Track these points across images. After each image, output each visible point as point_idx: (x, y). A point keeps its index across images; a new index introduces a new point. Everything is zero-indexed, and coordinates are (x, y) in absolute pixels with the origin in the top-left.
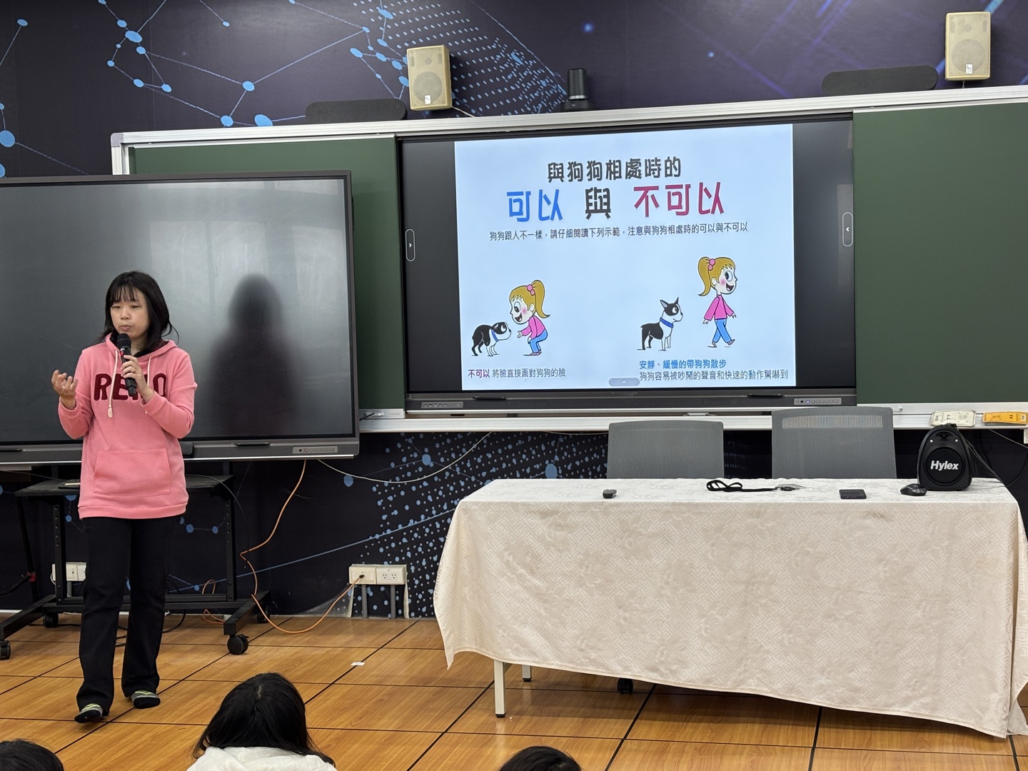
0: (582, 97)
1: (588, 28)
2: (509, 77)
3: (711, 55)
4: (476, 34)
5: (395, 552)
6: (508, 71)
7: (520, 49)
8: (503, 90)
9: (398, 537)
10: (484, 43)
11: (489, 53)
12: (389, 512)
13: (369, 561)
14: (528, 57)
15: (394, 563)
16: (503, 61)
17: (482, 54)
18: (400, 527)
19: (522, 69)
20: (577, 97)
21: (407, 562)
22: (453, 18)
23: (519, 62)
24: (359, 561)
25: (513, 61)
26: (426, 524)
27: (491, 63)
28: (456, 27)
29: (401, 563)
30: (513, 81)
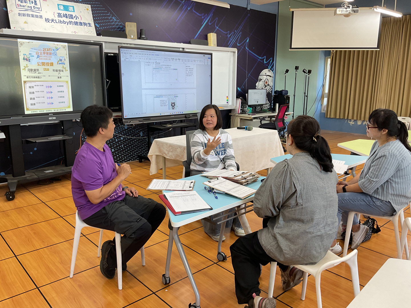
1: (131, 14)
4: (104, 10)
7: (115, 16)
10: (106, 13)
11: (107, 16)
14: (117, 19)
16: (111, 19)
19: (116, 22)
25: (114, 20)
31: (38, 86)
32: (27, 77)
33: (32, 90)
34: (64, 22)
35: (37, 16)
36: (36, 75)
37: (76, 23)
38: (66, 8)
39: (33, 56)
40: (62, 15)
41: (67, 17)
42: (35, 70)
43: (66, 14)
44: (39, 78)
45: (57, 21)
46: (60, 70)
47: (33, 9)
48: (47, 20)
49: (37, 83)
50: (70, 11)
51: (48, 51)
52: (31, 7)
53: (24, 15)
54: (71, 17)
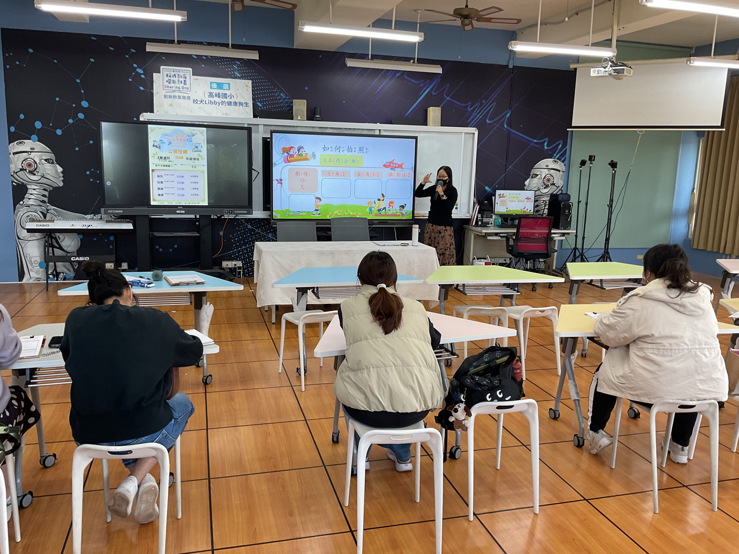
4: (269, 86)
5: (237, 257)
6: (280, 99)
7: (284, 92)
9: (239, 252)
10: (272, 89)
11: (273, 92)
12: (235, 244)
13: (228, 260)
15: (237, 260)
16: (278, 96)
17: (271, 92)
18: (240, 248)
19: (284, 99)
21: (242, 260)
22: (261, 79)
23: (284, 97)
24: (225, 260)
25: (282, 96)
26: (249, 247)
27: (274, 96)
29: (240, 260)
30: (281, 103)
31: (168, 175)
32: (156, 166)
33: (160, 179)
34: (215, 103)
35: (185, 97)
36: (167, 163)
37: (230, 103)
38: (220, 86)
39: (164, 143)
40: (214, 94)
41: (219, 97)
42: (165, 158)
43: (219, 93)
44: (169, 166)
45: (207, 102)
46: (195, 159)
47: (181, 89)
48: (195, 101)
49: (166, 172)
50: (225, 89)
51: (182, 137)
52: (179, 88)
53: (170, 97)
54: (225, 96)
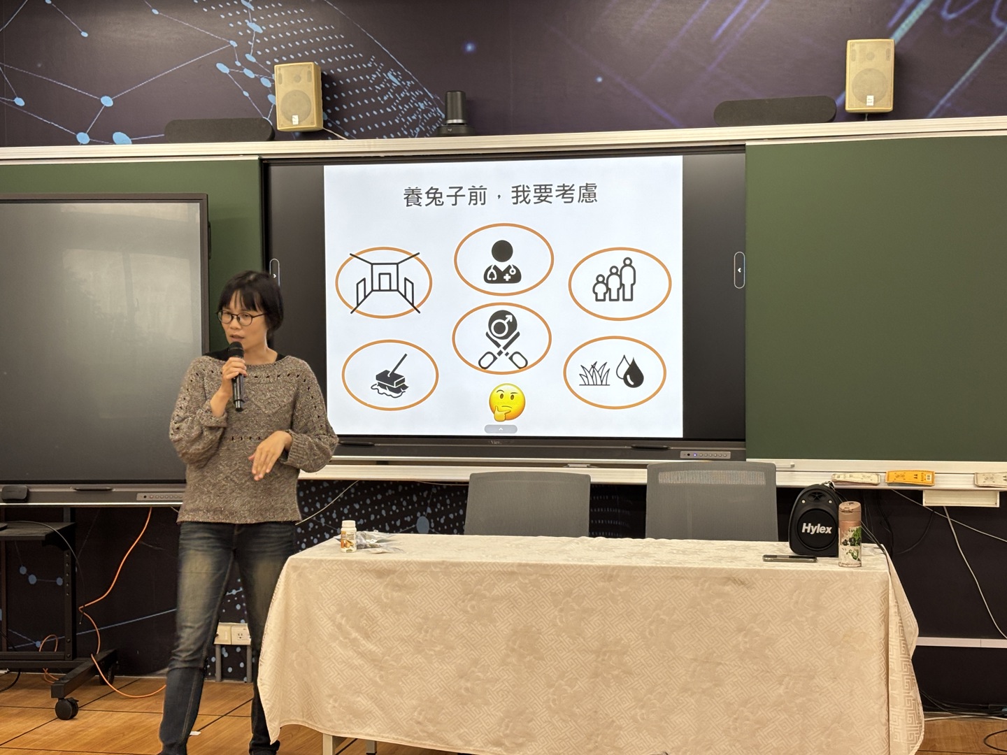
0: (460, 121)
1: (470, 48)
2: (385, 98)
3: (600, 80)
4: (351, 51)
6: (385, 91)
7: (397, 68)
8: (379, 112)
10: (360, 61)
11: (364, 72)
14: (406, 77)
16: (378, 81)
17: (357, 73)
19: (399, 90)
20: (455, 121)
22: (326, 33)
23: (396, 82)
25: (390, 81)
27: (366, 83)
28: (330, 43)
30: (390, 102)
